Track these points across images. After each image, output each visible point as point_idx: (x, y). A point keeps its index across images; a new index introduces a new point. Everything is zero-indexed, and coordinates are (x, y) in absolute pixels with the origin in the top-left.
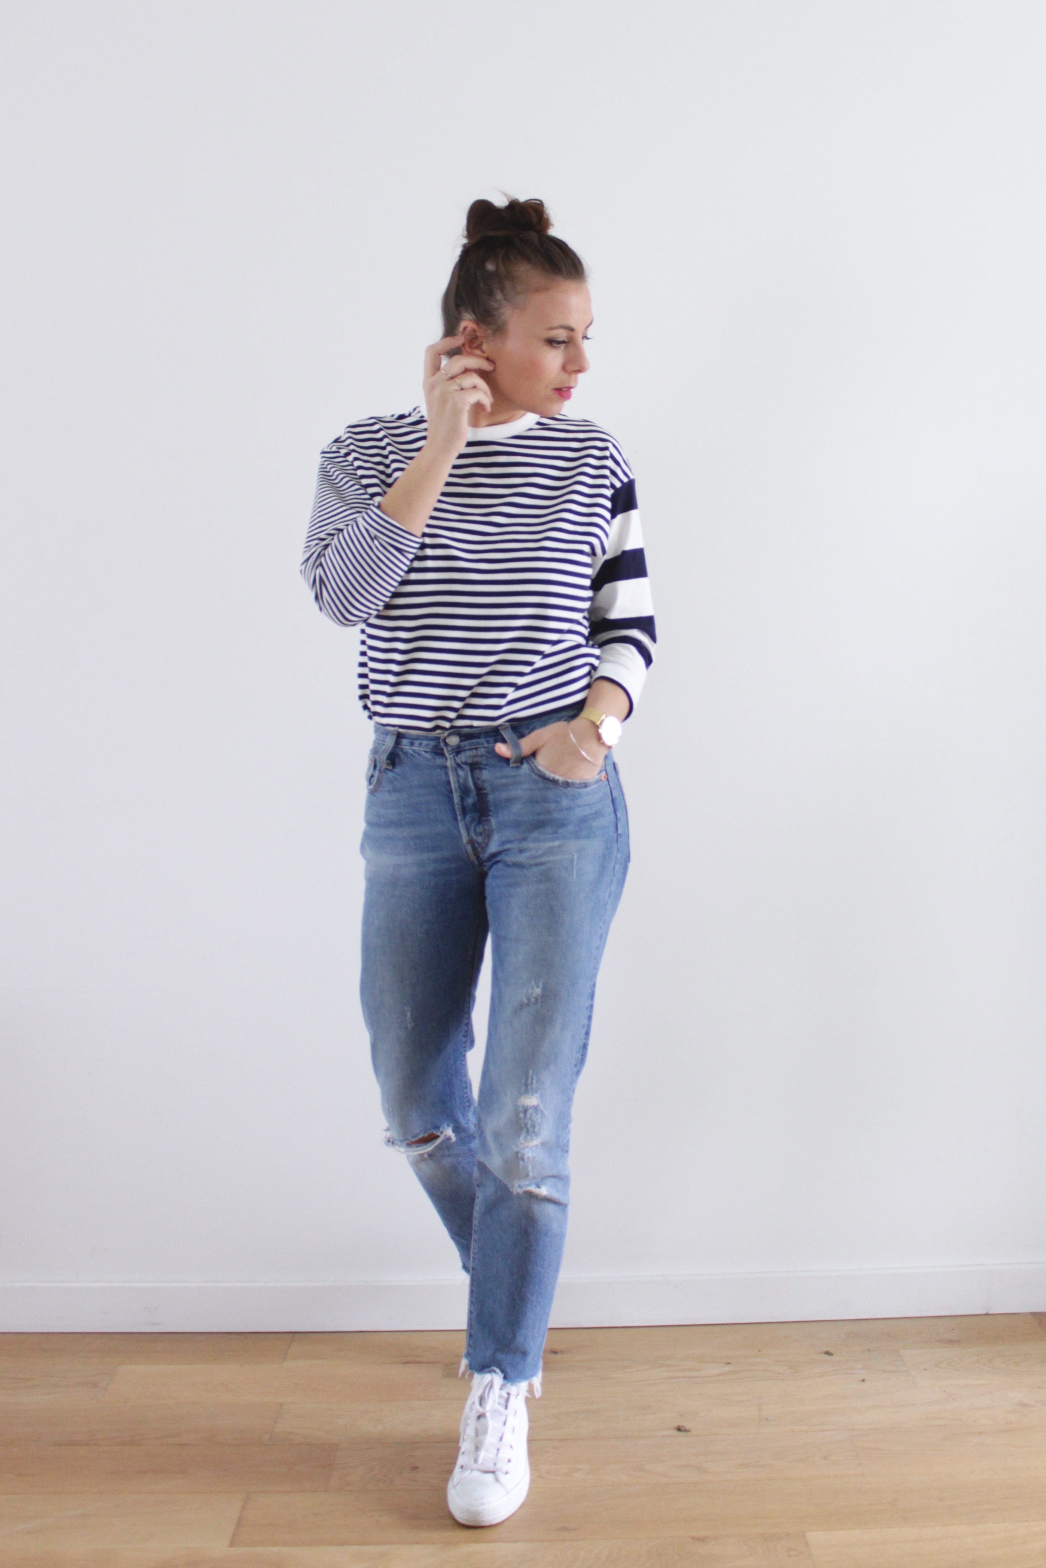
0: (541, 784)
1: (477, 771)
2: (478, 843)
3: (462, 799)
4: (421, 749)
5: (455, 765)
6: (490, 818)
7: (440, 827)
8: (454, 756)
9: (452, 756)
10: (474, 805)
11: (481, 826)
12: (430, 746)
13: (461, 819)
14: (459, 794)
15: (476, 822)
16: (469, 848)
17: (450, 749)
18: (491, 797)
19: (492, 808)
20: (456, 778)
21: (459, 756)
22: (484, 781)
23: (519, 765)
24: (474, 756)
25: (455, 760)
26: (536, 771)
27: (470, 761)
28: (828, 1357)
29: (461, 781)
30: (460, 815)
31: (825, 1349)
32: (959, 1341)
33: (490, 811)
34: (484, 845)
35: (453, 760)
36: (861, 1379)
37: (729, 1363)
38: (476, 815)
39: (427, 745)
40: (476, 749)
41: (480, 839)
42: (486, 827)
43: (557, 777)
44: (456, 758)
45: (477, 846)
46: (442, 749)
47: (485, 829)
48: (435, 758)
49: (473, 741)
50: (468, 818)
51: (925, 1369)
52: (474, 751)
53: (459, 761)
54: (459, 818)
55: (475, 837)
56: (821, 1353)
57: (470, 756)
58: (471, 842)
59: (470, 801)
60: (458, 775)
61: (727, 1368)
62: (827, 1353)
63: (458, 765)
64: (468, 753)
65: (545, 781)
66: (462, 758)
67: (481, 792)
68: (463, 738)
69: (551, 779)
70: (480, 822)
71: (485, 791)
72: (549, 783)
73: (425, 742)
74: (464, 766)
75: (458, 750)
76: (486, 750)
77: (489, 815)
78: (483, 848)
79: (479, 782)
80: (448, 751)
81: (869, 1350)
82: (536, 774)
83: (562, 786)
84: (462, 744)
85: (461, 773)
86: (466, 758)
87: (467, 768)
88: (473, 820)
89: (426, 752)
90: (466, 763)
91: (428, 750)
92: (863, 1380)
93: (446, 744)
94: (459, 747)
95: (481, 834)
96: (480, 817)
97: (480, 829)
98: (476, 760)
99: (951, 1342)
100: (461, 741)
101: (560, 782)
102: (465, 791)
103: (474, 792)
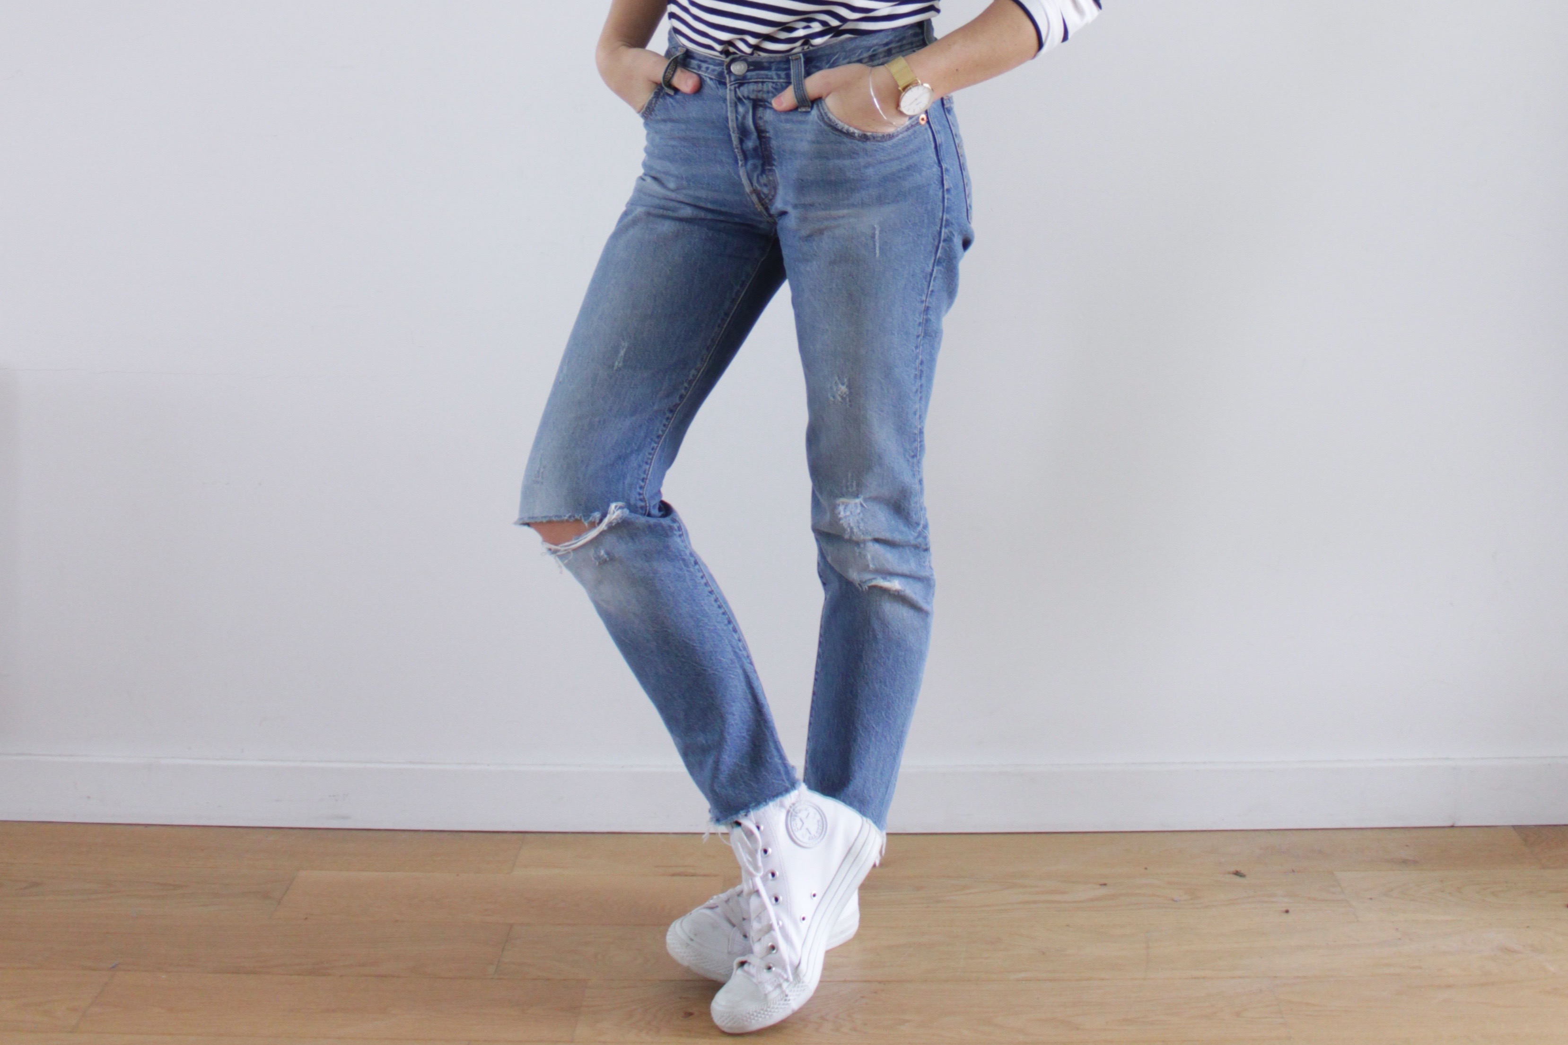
0: (832, 137)
1: (761, 109)
2: (764, 194)
3: (741, 141)
4: (706, 75)
5: (733, 97)
6: (774, 168)
7: (719, 169)
8: (735, 88)
9: (733, 87)
10: (755, 149)
11: (764, 176)
12: (716, 73)
13: (742, 165)
14: (738, 135)
15: (759, 171)
16: (754, 198)
17: (733, 78)
18: (774, 143)
19: (776, 157)
20: (734, 115)
21: (742, 88)
22: (766, 122)
23: (809, 110)
24: (759, 91)
25: (736, 92)
26: (826, 119)
27: (752, 96)
28: (1238, 879)
29: (740, 118)
30: (741, 161)
31: (1233, 869)
32: (1415, 862)
33: (774, 160)
34: (771, 197)
35: (733, 93)
36: (1284, 909)
37: (1105, 885)
38: (759, 162)
39: (714, 70)
40: (763, 83)
41: (765, 190)
42: (771, 178)
43: (852, 130)
44: (737, 90)
45: (763, 196)
46: (725, 78)
47: (769, 181)
48: (718, 88)
49: (762, 72)
50: (750, 163)
51: (1371, 899)
52: (760, 85)
53: (739, 94)
54: (740, 163)
55: (759, 188)
56: (1229, 873)
57: (753, 91)
58: (755, 191)
59: (750, 144)
60: (737, 112)
61: (1103, 891)
62: (1237, 873)
63: (739, 99)
64: (752, 87)
65: (837, 133)
66: (745, 91)
67: (764, 135)
68: (752, 68)
69: (845, 131)
70: (763, 171)
71: (768, 135)
72: (842, 135)
73: (712, 67)
74: (746, 101)
75: (741, 81)
76: (774, 86)
77: (773, 165)
78: (770, 200)
79: (761, 123)
80: (730, 82)
81: (1293, 871)
82: (825, 123)
83: (859, 140)
84: (749, 74)
85: (741, 109)
86: (749, 92)
87: (749, 104)
88: (755, 167)
89: (711, 79)
90: (748, 98)
91: (713, 77)
92: (1287, 911)
93: (730, 72)
94: (744, 77)
95: (766, 185)
96: (763, 165)
97: (764, 180)
98: (760, 95)
99: (1405, 862)
100: (748, 71)
101: (856, 135)
102: (744, 133)
103: (755, 135)
